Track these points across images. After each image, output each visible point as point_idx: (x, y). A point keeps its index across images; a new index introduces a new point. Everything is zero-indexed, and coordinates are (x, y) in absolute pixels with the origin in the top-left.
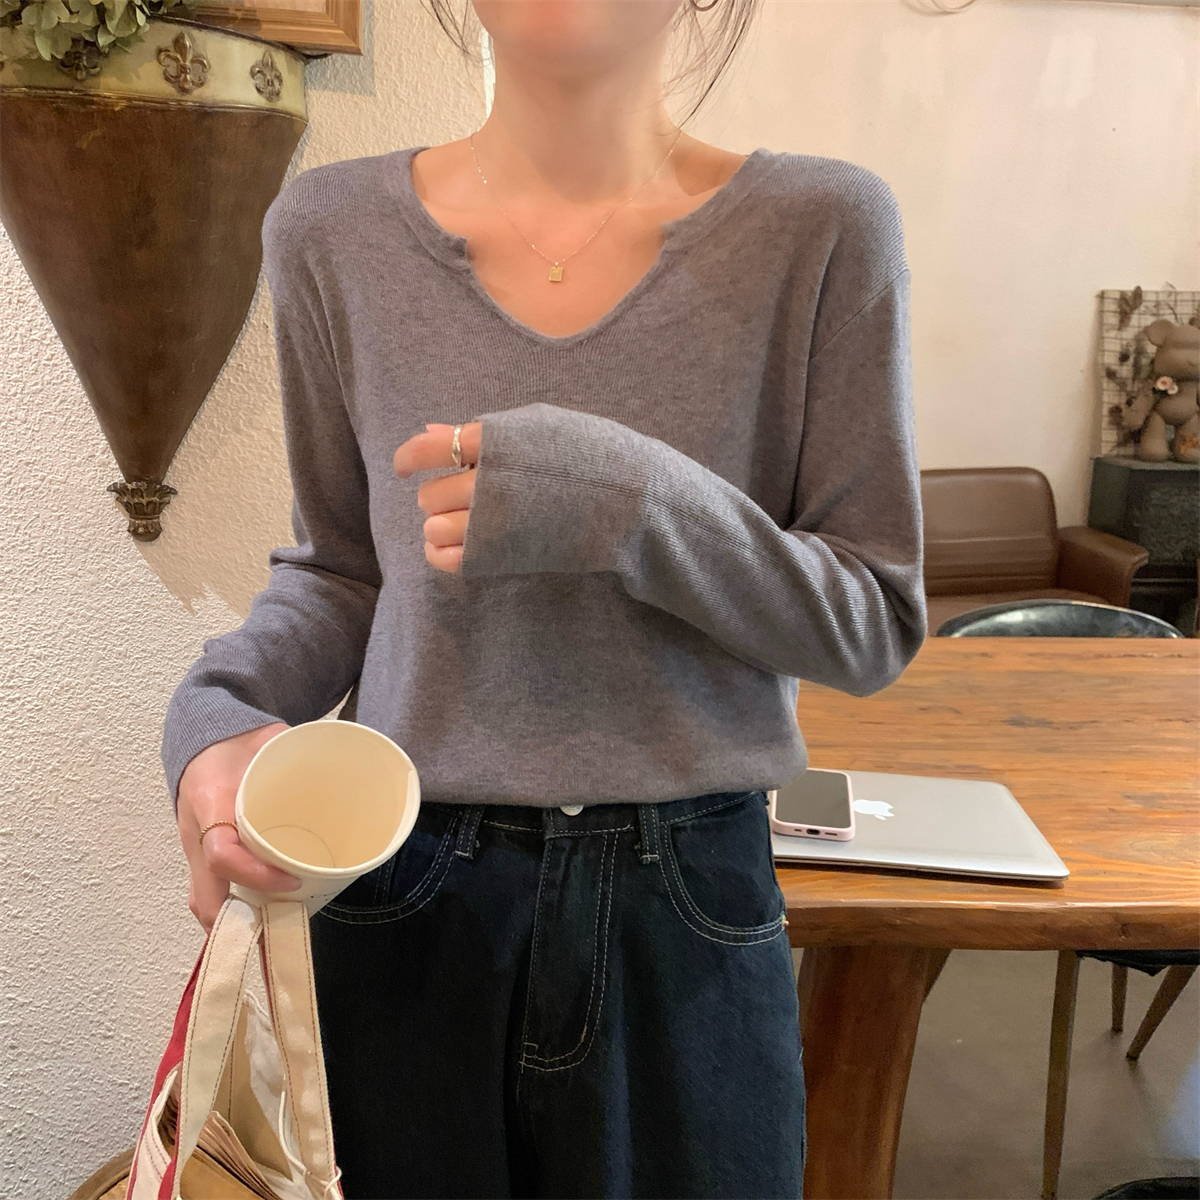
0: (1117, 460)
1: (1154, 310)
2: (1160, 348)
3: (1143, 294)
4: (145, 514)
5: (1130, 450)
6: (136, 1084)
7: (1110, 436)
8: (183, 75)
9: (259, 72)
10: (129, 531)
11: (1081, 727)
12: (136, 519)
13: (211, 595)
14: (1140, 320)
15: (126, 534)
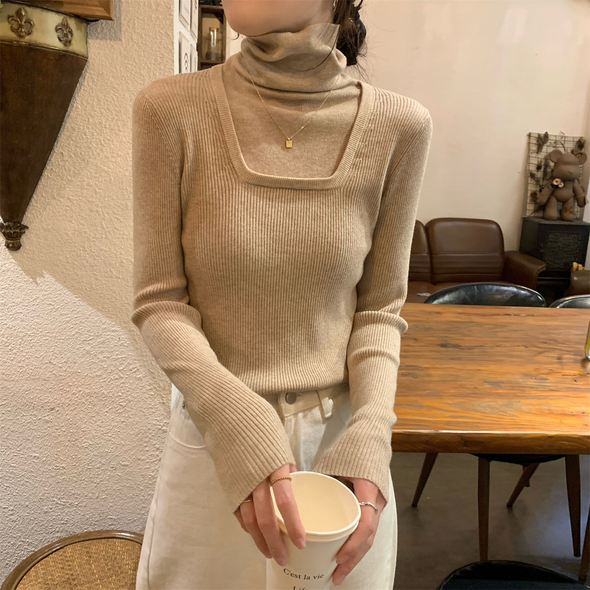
0: (533, 219)
1: (554, 145)
2: (556, 164)
3: (549, 136)
4: (14, 238)
5: (540, 214)
6: (12, 508)
7: (531, 207)
8: (20, 29)
9: (60, 29)
10: (5, 245)
11: (474, 348)
12: (9, 240)
13: (47, 276)
14: (547, 149)
15: (5, 247)
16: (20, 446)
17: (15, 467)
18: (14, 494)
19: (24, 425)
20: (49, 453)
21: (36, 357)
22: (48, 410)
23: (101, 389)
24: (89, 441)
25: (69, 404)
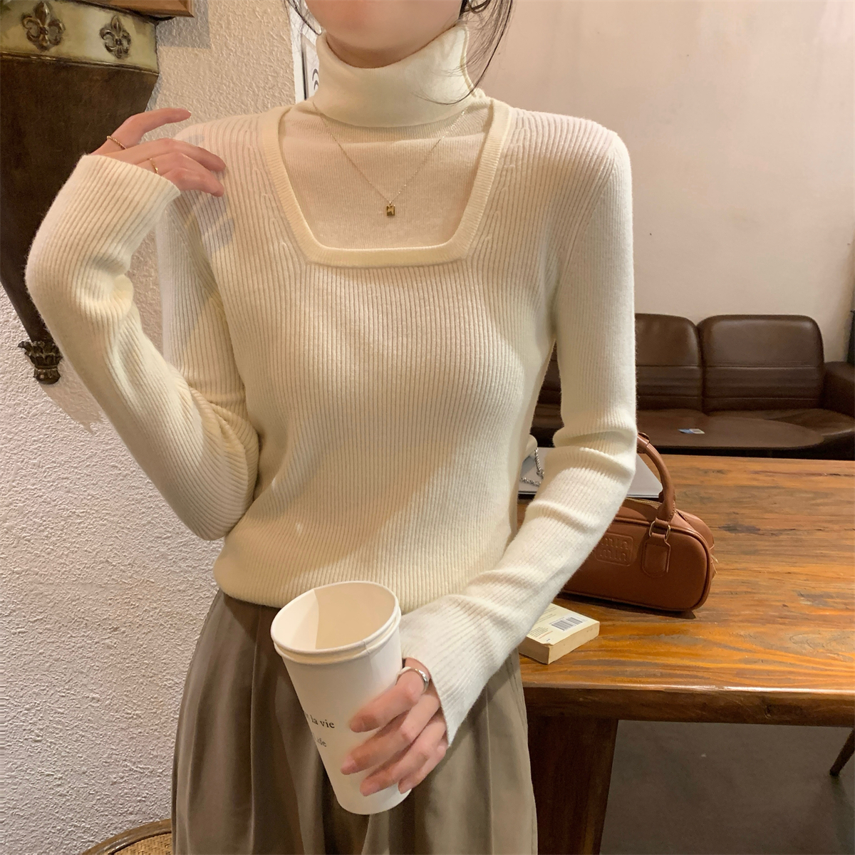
4: (47, 365)
9: (108, 33)
10: (35, 377)
12: (39, 368)
15: (34, 379)
16: (69, 681)
17: (63, 713)
18: (63, 754)
19: (73, 651)
20: (114, 694)
21: (86, 551)
22: (109, 631)
23: (187, 609)
24: (174, 678)
25: (140, 625)
